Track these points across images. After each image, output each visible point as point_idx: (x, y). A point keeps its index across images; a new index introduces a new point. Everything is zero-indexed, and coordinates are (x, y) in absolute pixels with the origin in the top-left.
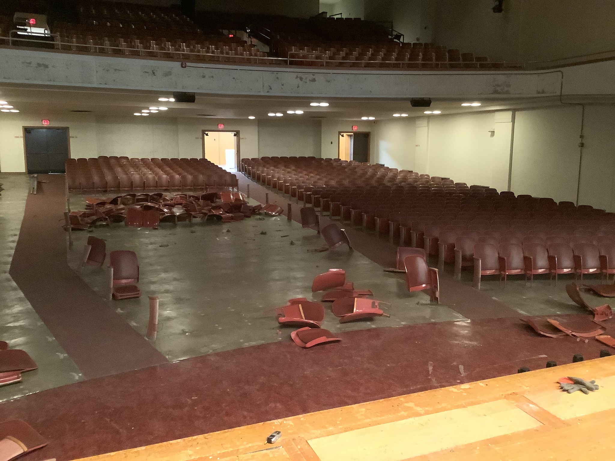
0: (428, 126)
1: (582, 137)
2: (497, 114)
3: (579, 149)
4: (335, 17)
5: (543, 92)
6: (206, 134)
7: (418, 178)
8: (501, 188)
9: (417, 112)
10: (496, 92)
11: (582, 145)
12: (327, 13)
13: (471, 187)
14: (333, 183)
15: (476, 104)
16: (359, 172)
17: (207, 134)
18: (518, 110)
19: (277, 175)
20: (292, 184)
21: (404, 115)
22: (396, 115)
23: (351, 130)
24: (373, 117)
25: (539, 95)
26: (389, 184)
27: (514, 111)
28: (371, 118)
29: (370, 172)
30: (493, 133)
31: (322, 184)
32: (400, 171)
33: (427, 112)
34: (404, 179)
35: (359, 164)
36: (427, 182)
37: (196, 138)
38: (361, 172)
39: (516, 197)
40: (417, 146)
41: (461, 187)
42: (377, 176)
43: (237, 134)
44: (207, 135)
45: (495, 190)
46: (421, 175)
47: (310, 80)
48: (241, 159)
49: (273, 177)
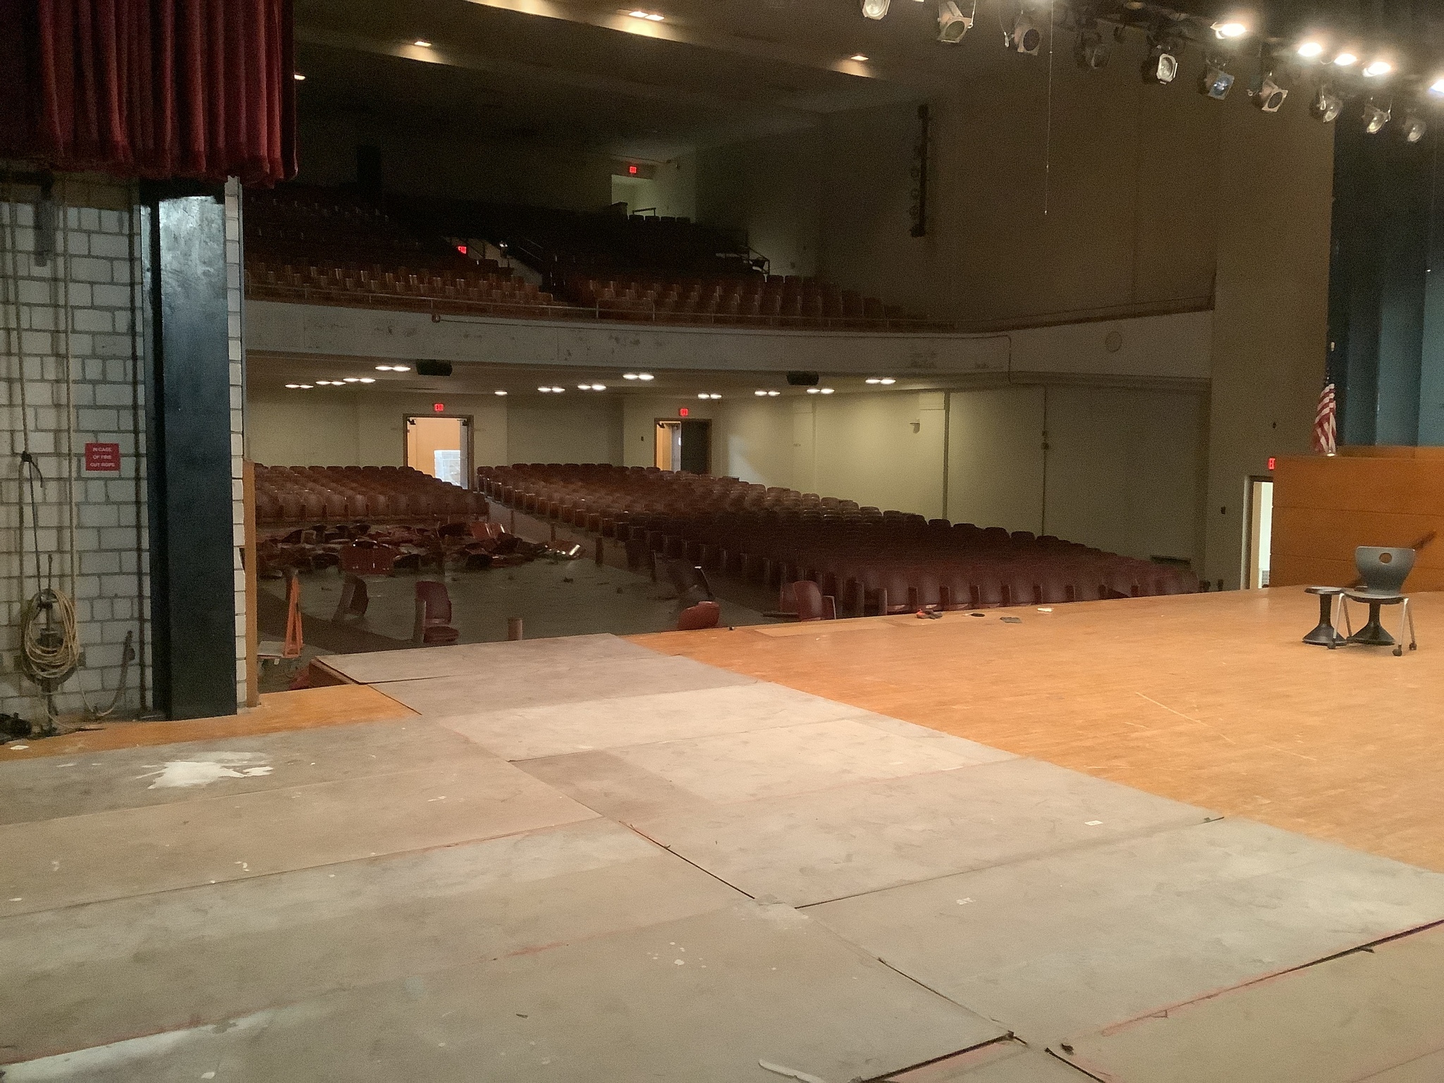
0: (814, 412)
1: (1044, 433)
2: (922, 395)
3: (1042, 452)
4: (644, 214)
5: (985, 366)
6: (409, 421)
7: (800, 500)
8: (931, 513)
9: (796, 390)
10: (915, 365)
11: (1046, 446)
12: (627, 204)
13: (885, 513)
14: (660, 507)
15: (887, 381)
16: (699, 491)
17: (413, 421)
18: (953, 390)
19: (557, 496)
20: (589, 509)
21: (773, 393)
22: (760, 393)
23: (677, 417)
24: (719, 394)
25: (979, 370)
26: (754, 509)
27: (948, 392)
28: (715, 396)
29: (717, 490)
30: (917, 426)
31: (639, 508)
32: (768, 489)
33: (812, 391)
34: (778, 501)
35: (695, 476)
36: (816, 506)
37: (393, 429)
38: (702, 489)
39: (952, 526)
40: (796, 445)
41: (869, 513)
42: (732, 496)
43: (468, 422)
44: (412, 423)
45: (922, 517)
46: (805, 495)
47: (631, 342)
48: (476, 468)
49: (550, 498)
